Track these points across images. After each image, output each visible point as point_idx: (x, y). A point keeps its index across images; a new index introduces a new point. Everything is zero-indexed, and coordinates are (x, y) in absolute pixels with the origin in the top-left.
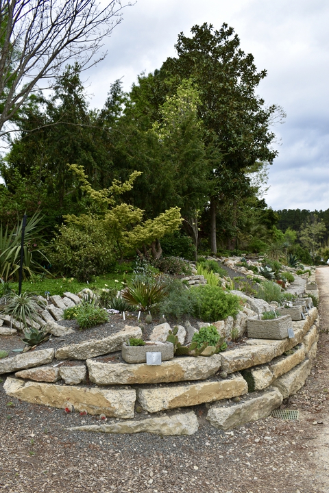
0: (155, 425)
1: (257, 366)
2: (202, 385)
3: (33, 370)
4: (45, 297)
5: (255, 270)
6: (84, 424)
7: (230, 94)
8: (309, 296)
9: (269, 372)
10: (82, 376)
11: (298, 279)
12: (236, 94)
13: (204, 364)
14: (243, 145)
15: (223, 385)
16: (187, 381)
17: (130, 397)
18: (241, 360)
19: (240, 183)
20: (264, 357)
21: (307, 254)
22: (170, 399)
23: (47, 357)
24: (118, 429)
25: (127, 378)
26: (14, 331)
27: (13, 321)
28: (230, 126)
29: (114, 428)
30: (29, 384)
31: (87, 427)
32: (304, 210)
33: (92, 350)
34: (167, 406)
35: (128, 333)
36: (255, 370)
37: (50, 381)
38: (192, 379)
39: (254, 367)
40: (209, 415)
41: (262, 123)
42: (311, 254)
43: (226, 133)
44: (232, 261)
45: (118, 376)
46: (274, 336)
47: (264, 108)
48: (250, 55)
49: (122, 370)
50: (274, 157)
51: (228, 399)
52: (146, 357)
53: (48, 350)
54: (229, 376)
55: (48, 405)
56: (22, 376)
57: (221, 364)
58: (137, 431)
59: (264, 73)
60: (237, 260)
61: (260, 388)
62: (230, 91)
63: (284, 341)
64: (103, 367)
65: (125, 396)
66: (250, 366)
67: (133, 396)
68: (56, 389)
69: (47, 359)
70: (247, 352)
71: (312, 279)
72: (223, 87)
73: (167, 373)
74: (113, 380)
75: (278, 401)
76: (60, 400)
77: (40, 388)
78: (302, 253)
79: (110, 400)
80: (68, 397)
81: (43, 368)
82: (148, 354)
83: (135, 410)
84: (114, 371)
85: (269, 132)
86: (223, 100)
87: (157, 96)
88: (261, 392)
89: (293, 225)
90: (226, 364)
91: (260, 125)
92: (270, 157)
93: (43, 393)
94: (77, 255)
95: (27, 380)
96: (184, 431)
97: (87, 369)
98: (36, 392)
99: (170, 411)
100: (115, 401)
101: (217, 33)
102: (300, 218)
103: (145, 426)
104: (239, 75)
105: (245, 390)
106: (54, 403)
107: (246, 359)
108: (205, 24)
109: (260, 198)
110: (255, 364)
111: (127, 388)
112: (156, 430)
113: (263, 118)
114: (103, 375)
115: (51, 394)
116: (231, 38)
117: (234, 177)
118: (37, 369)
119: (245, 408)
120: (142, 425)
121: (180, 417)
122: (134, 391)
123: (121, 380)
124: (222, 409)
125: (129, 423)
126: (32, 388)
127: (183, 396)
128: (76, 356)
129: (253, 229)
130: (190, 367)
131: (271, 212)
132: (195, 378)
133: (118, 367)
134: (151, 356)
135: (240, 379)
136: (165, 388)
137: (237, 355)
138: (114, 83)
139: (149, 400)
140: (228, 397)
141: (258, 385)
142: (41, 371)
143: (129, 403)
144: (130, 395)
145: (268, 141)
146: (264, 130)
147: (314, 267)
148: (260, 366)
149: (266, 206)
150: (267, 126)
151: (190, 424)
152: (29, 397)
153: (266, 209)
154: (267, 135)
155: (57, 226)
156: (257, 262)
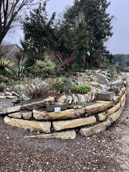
0: (58, 136)
2: (77, 120)
3: (13, 114)
5: (105, 74)
6: (31, 135)
7: (97, 12)
8: (123, 83)
9: (105, 114)
10: (30, 116)
11: (120, 77)
12: (99, 12)
13: (78, 112)
14: (101, 31)
15: (86, 120)
16: (71, 118)
17: (48, 125)
18: (94, 110)
19: (100, 44)
20: (103, 108)
21: (123, 69)
22: (64, 126)
23: (18, 109)
24: (44, 137)
25: (47, 117)
27: (16, 94)
28: (97, 24)
29: (42, 137)
30: (12, 119)
32: (123, 54)
33: (35, 106)
34: (63, 128)
35: (49, 100)
36: (99, 113)
37: (19, 118)
38: (73, 117)
40: (80, 131)
41: (108, 22)
42: (125, 69)
43: (96, 27)
44: (97, 71)
45: (43, 117)
46: (108, 99)
47: (109, 17)
49: (45, 115)
50: (112, 34)
51: (88, 125)
52: (54, 109)
53: (18, 106)
54: (88, 116)
55: (19, 127)
56: (10, 116)
57: (85, 111)
58: (51, 138)
59: (109, 3)
60: (99, 71)
61: (101, 120)
62: (97, 11)
63: (112, 101)
64: (38, 113)
65: (47, 124)
66: (97, 112)
67: (49, 124)
68: (21, 121)
69: (19, 110)
70: (96, 106)
71: (124, 77)
72: (95, 9)
73: (63, 115)
74: (42, 118)
75: (108, 125)
76: (23, 125)
77: (16, 121)
78: (121, 68)
79: (41, 126)
80: (26, 124)
82: (55, 108)
83: (51, 130)
84: (42, 115)
85: (111, 25)
86: (94, 14)
87: (71, 15)
88: (102, 121)
89: (119, 59)
90: (87, 111)
91: (108, 23)
92: (111, 35)
93: (17, 123)
95: (12, 117)
96: (70, 138)
97: (33, 114)
98: (14, 122)
99: (65, 130)
100: (43, 126)
102: (121, 57)
103: (54, 136)
104: (100, 5)
105: (95, 121)
106: (21, 126)
107: (95, 109)
109: (107, 50)
110: (99, 111)
111: (47, 121)
112: (59, 137)
113: (109, 21)
114: (38, 116)
115: (20, 123)
117: (98, 42)
119: (95, 128)
121: (68, 133)
122: (50, 123)
123: (45, 118)
124: (85, 129)
125: (48, 135)
126: (13, 121)
127: (70, 124)
128: (29, 109)
129: (105, 60)
130: (72, 113)
131: (111, 55)
132: (74, 117)
133: (43, 113)
134: (56, 109)
135: (93, 117)
136: (62, 121)
137: (92, 108)
139: (56, 126)
140: (88, 124)
141: (101, 119)
142: (16, 114)
143: (48, 127)
144: (48, 124)
145: (110, 29)
146: (109, 25)
147: (126, 73)
148: (101, 112)
150: (110, 23)
151: (72, 135)
152: (12, 124)
153: (110, 54)
154: (110, 27)
155: (35, 60)
156: (106, 72)
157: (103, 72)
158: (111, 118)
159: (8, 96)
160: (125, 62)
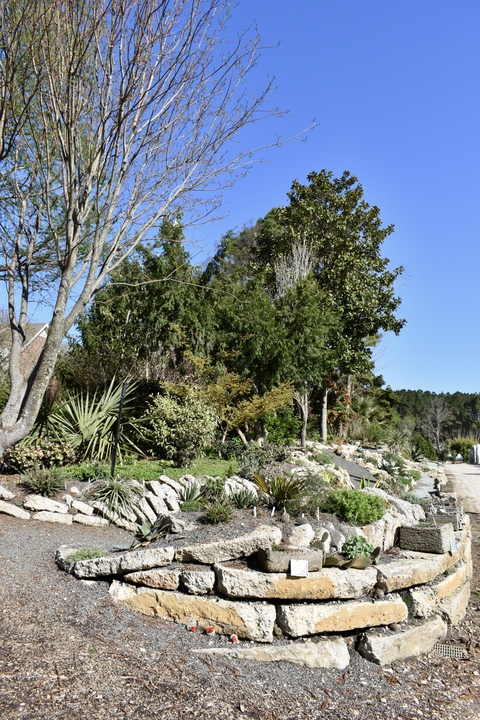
0: (299, 653)
1: (419, 585)
3: (147, 573)
4: (141, 483)
5: (375, 462)
6: (211, 646)
10: (210, 584)
13: (358, 578)
15: (380, 607)
16: (337, 599)
17: (269, 615)
18: (401, 576)
20: (426, 575)
21: (430, 446)
22: (317, 621)
23: (166, 557)
24: (254, 655)
25: (267, 591)
26: (106, 521)
27: (106, 510)
29: (249, 653)
30: (142, 590)
31: (216, 650)
32: (427, 393)
33: (222, 552)
34: (313, 630)
35: (266, 535)
36: (415, 590)
37: (169, 588)
38: (343, 597)
39: (413, 587)
40: (362, 645)
41: (387, 286)
44: (347, 450)
45: (255, 587)
46: (434, 547)
47: (390, 268)
48: (375, 207)
49: (260, 580)
50: (401, 327)
51: (384, 626)
52: (290, 565)
53: (167, 549)
54: (387, 596)
55: (165, 618)
56: (133, 580)
57: (378, 580)
58: (276, 659)
59: (390, 229)
60: (352, 449)
61: (420, 614)
63: (446, 556)
64: (237, 574)
65: (263, 613)
66: (410, 585)
67: (272, 614)
68: (176, 599)
69: (166, 560)
70: (407, 567)
73: (314, 587)
74: (249, 591)
75: (441, 633)
76: (181, 613)
77: (156, 596)
78: (424, 445)
79: (245, 618)
80: (191, 609)
81: (160, 571)
82: (293, 561)
83: (275, 633)
84: (251, 581)
85: (395, 296)
88: (422, 619)
90: (383, 580)
91: (385, 288)
92: (396, 326)
93: (160, 603)
94: (174, 432)
95: (139, 585)
96: (333, 663)
97: (216, 576)
98: (152, 601)
99: (315, 636)
100: (250, 619)
101: (336, 180)
103: (286, 654)
105: (404, 615)
106: (173, 617)
107: (406, 576)
108: (323, 171)
109: (377, 375)
110: (416, 583)
111: (265, 602)
112: (300, 660)
113: (388, 280)
114: (236, 584)
115: (171, 605)
116: (353, 187)
118: (154, 571)
119: (406, 639)
120: (281, 652)
121: (327, 644)
122: (273, 607)
123: (258, 592)
124: (379, 639)
125: (267, 649)
126: (146, 596)
127: (333, 619)
128: (202, 559)
129: (369, 411)
130: (341, 582)
132: (347, 595)
133: (255, 576)
135: (398, 601)
136: (311, 607)
137: (396, 570)
138: (225, 234)
139: (290, 620)
140: (384, 623)
141: (419, 610)
142: (158, 574)
143: (268, 623)
145: (393, 307)
146: (389, 294)
149: (384, 383)
150: (393, 289)
151: (339, 654)
152: (143, 606)
153: (384, 387)
154: (391, 300)
155: (151, 396)
156: (377, 456)
157: (368, 453)
158: (445, 614)
159: (78, 517)
160: (435, 421)
